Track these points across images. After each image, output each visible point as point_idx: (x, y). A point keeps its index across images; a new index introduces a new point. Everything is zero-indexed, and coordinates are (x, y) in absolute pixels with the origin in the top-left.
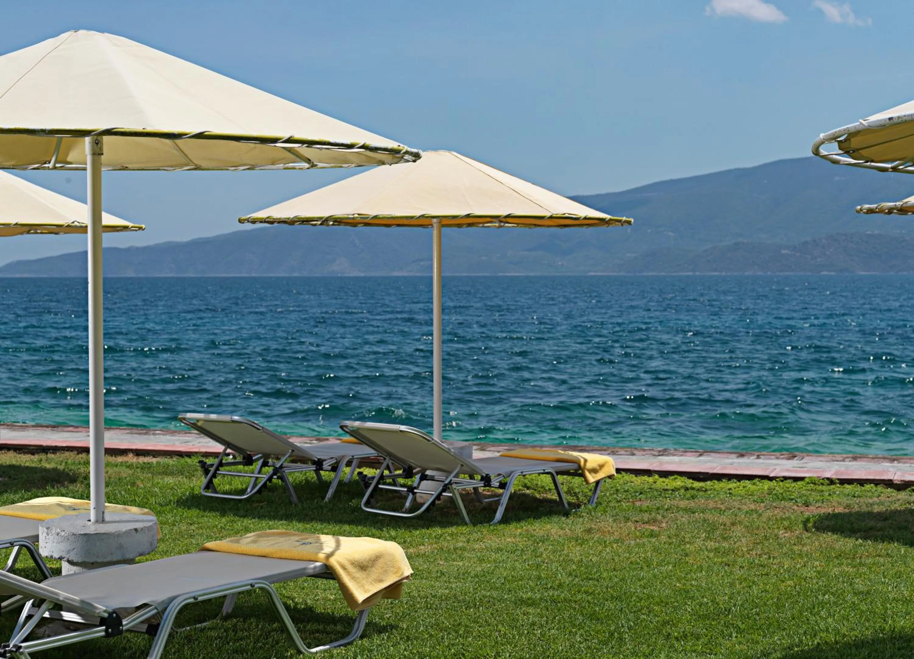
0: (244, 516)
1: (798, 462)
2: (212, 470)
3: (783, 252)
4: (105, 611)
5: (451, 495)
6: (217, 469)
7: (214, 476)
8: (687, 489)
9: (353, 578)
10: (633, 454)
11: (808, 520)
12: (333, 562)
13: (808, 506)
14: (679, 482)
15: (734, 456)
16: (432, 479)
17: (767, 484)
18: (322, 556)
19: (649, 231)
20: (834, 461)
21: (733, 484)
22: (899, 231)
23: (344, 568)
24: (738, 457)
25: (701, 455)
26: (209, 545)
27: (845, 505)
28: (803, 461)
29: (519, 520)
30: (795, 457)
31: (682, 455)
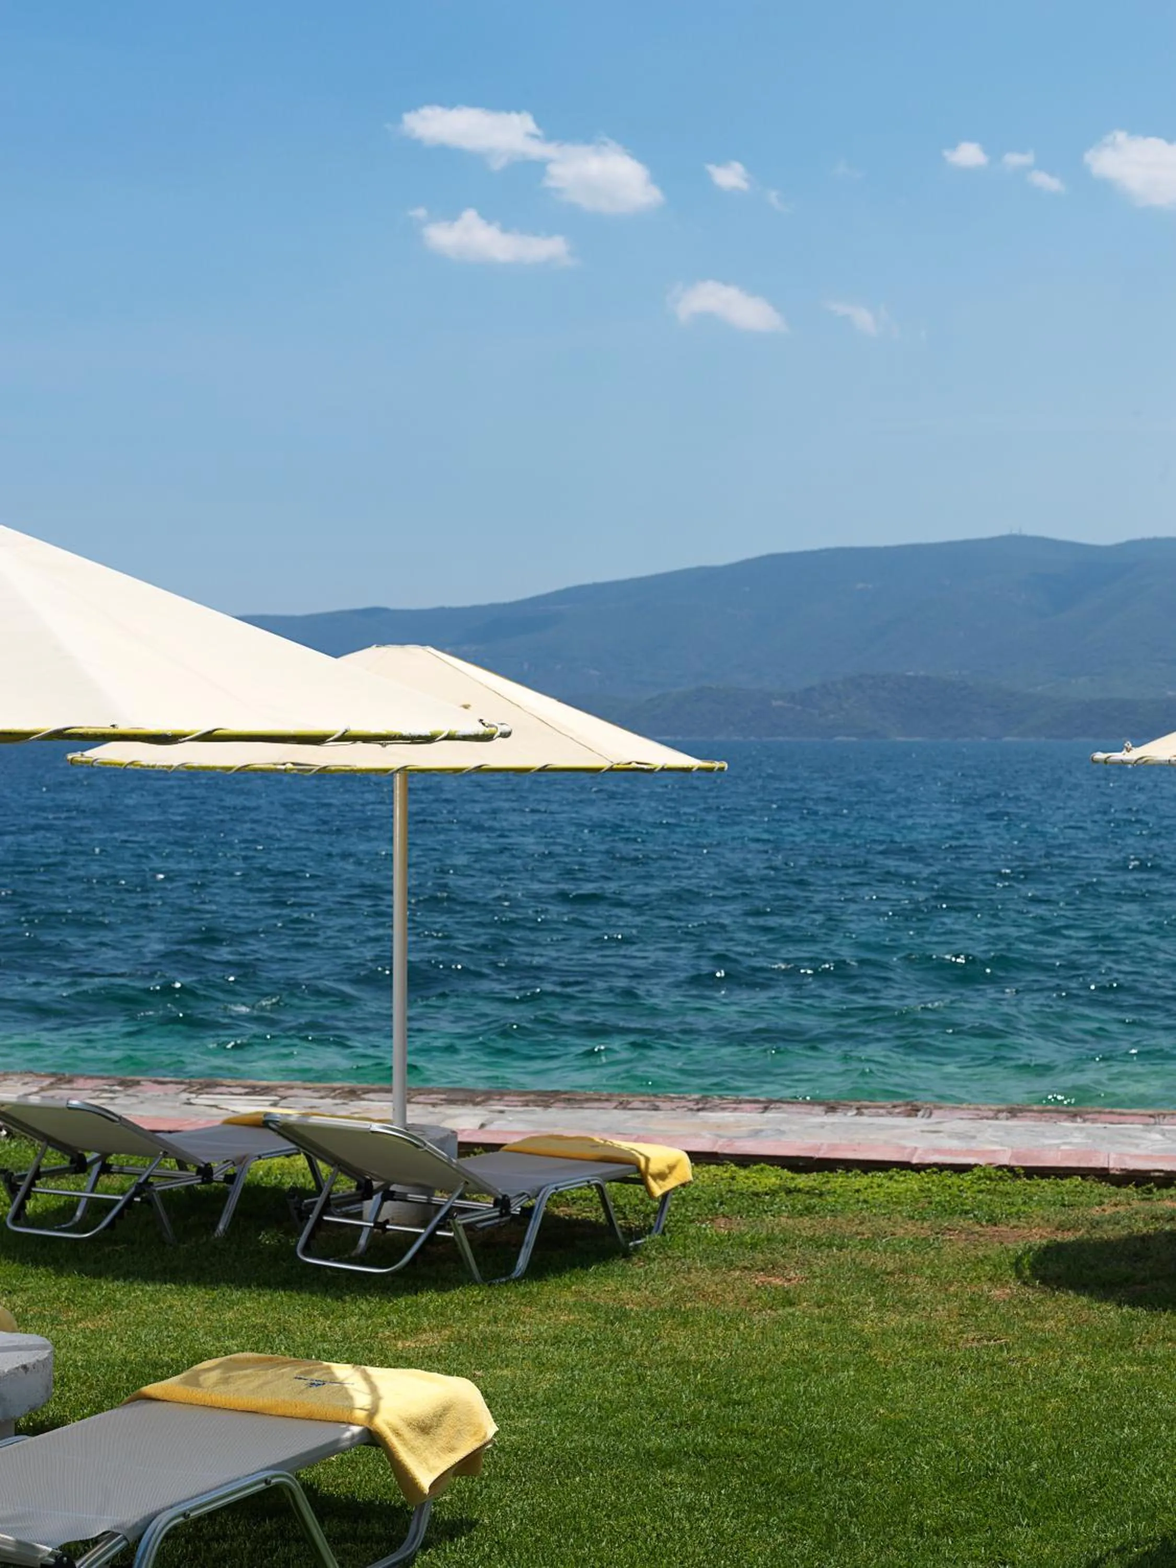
0: (98, 1275)
1: (924, 1120)
2: (24, 1185)
3: (775, 703)
4: (51, 1555)
5: (451, 1234)
6: (32, 1184)
7: (27, 1196)
8: (789, 1192)
9: (412, 1450)
10: (656, 1109)
11: (1019, 1259)
12: (381, 1423)
13: (995, 1225)
14: (772, 1178)
15: (819, 1109)
16: (403, 1198)
17: (913, 1182)
18: (360, 1415)
19: (559, 667)
20: (982, 1118)
21: (860, 1181)
22: (957, 672)
23: (397, 1434)
24: (826, 1112)
25: (766, 1109)
26: (149, 1389)
27: (1056, 1223)
28: (933, 1119)
29: (559, 1271)
30: (918, 1110)
31: (735, 1109)
